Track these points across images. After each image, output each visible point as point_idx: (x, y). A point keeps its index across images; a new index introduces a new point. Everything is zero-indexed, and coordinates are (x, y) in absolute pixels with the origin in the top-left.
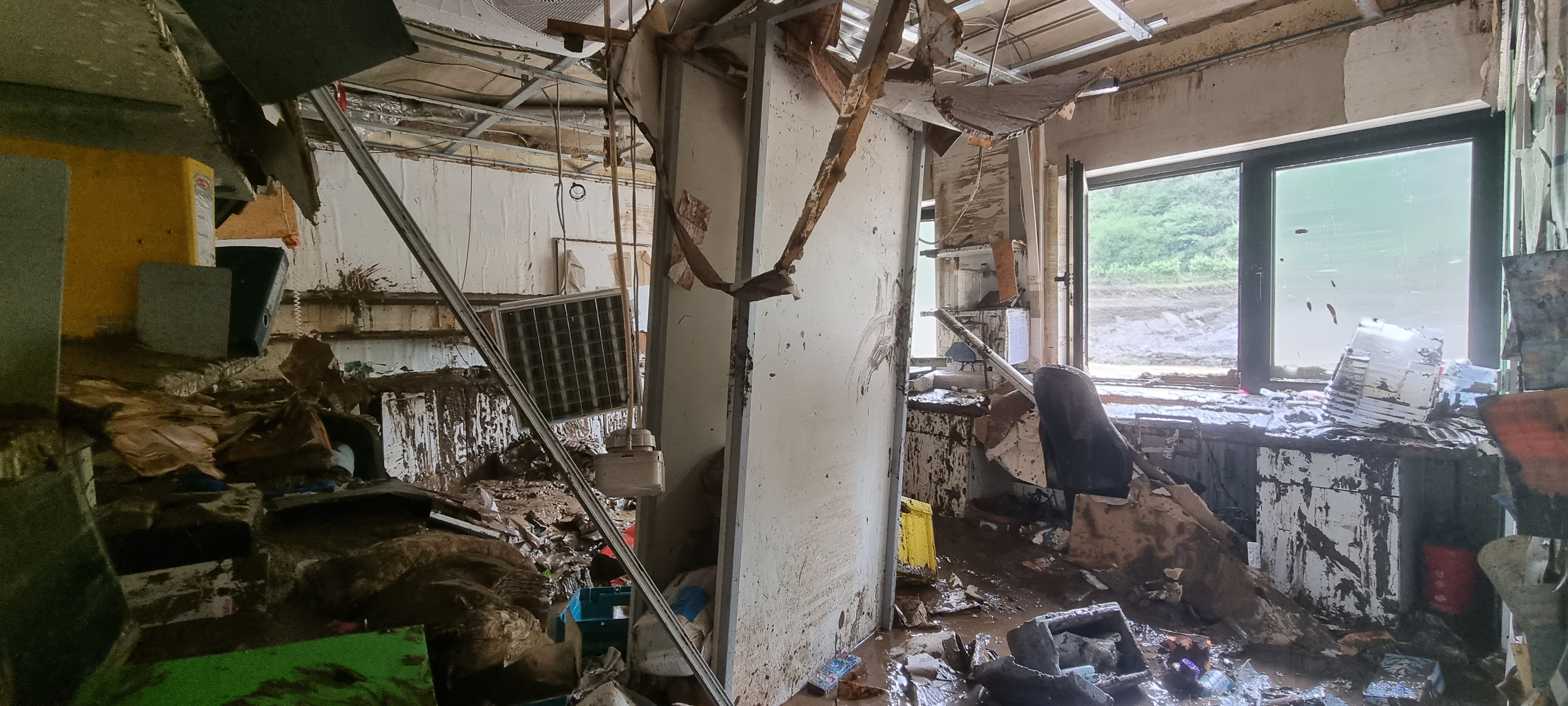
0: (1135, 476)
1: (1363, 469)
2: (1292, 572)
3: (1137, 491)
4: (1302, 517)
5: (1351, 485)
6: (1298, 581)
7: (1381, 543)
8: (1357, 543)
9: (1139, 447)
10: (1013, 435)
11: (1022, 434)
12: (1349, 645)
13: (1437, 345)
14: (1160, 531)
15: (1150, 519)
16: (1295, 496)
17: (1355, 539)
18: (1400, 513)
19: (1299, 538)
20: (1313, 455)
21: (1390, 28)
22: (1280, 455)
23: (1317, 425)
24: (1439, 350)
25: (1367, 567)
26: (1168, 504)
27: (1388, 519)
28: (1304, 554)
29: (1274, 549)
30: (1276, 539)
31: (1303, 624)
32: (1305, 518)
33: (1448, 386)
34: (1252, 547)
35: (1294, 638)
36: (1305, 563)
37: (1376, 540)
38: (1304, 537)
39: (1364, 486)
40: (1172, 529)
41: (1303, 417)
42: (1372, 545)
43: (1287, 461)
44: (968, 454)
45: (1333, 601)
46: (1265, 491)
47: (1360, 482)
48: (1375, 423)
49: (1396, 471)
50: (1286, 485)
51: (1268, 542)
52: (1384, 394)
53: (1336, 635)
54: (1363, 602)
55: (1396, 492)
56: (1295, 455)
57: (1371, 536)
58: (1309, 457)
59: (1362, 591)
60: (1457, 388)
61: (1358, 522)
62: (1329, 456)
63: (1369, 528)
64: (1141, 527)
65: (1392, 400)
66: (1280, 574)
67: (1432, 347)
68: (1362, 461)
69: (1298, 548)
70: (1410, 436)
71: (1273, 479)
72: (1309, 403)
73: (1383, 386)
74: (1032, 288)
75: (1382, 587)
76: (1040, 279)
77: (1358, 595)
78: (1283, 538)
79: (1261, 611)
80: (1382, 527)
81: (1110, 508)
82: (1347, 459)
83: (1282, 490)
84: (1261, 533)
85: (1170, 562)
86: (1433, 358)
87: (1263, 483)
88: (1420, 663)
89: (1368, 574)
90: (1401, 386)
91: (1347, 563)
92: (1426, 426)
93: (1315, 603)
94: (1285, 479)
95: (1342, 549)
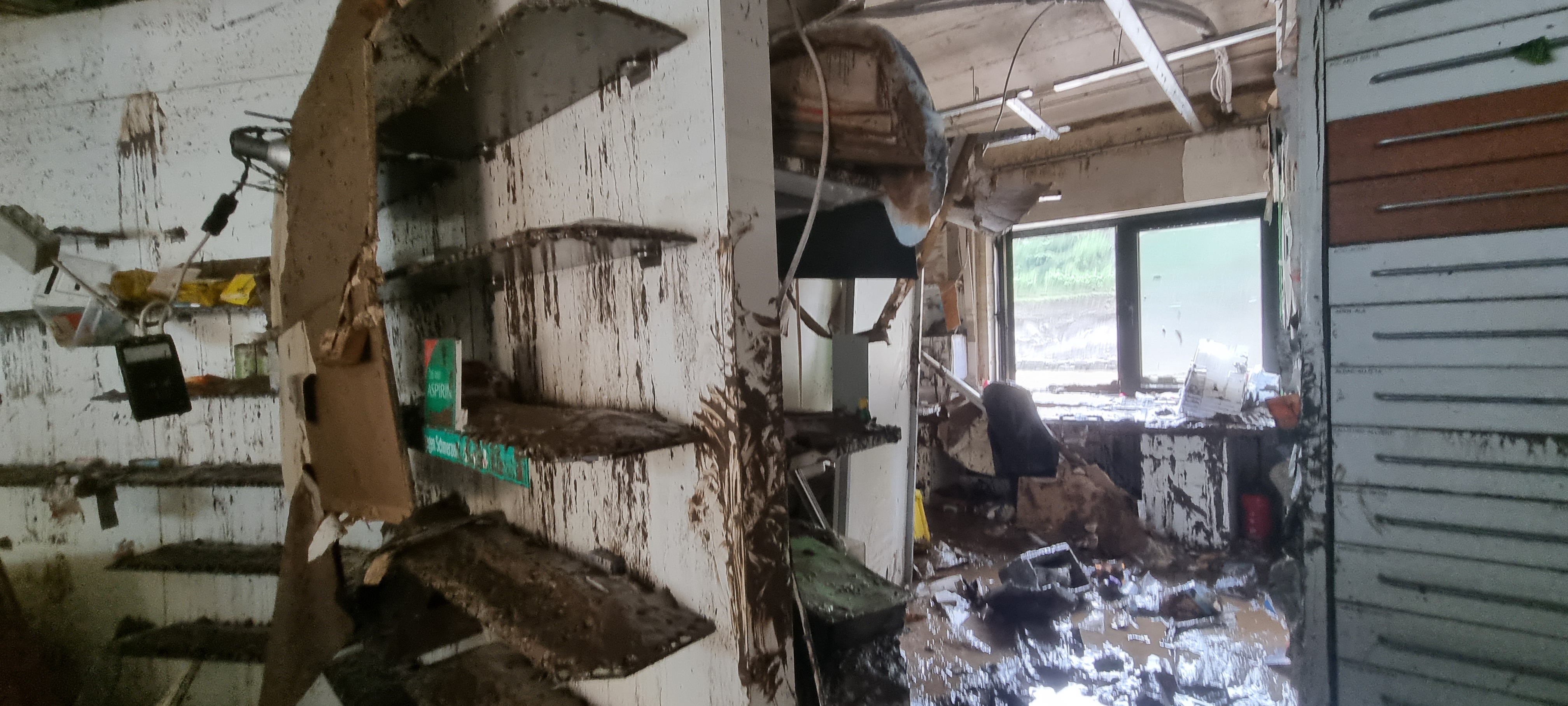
0: (1060, 461)
1: (1205, 445)
2: (1165, 520)
3: (1062, 472)
4: (1170, 481)
5: (1199, 456)
6: (1169, 527)
7: (1218, 494)
8: (1204, 496)
9: (1062, 439)
10: (966, 436)
11: (973, 435)
12: (1204, 561)
13: (1244, 360)
14: (1080, 500)
15: (1073, 491)
16: (1165, 466)
17: (1203, 494)
18: (1228, 474)
19: (1169, 496)
20: (1175, 437)
21: (1209, 140)
22: (1155, 440)
23: (1177, 418)
24: (1246, 364)
25: (1210, 512)
26: (1084, 480)
27: (1221, 479)
28: (1172, 507)
29: (1153, 505)
30: (1155, 498)
31: (1175, 552)
32: (1172, 482)
33: (1252, 387)
34: (1140, 504)
35: (1170, 562)
36: (1173, 513)
37: (1215, 493)
38: (1172, 495)
39: (1206, 457)
40: (1088, 497)
41: (1167, 412)
42: (1213, 496)
43: (1160, 443)
44: (931, 454)
45: (1191, 537)
46: (1146, 465)
47: (1204, 455)
48: (1211, 415)
49: (1225, 445)
50: (1159, 460)
51: (1150, 500)
52: (1216, 394)
53: (1195, 557)
54: (1209, 535)
55: (1225, 459)
56: (1164, 438)
57: (1212, 491)
58: (1173, 440)
59: (1208, 528)
60: (1256, 389)
61: (1204, 482)
62: (1185, 438)
63: (1211, 485)
64: (1067, 497)
65: (1221, 398)
66: (1158, 521)
67: (1242, 362)
68: (1205, 440)
69: (1169, 503)
70: (1233, 422)
71: (1151, 456)
72: (1169, 402)
73: (1215, 389)
74: (968, 319)
75: (1220, 524)
76: (974, 312)
77: (1206, 531)
78: (1159, 497)
79: (1150, 546)
80: (1218, 483)
81: (1043, 486)
82: (1196, 439)
83: (1157, 463)
84: (1145, 495)
85: (1088, 520)
86: (1242, 370)
87: (1145, 460)
88: (1243, 566)
89: (1211, 517)
90: (1225, 389)
91: (1199, 510)
92: (1241, 415)
93: (1180, 539)
94: (1158, 456)
95: (1195, 501)
